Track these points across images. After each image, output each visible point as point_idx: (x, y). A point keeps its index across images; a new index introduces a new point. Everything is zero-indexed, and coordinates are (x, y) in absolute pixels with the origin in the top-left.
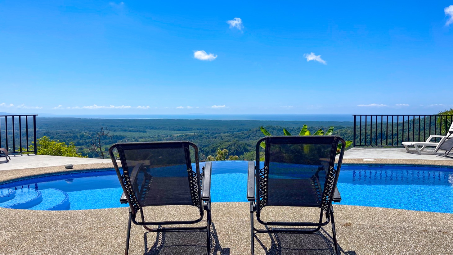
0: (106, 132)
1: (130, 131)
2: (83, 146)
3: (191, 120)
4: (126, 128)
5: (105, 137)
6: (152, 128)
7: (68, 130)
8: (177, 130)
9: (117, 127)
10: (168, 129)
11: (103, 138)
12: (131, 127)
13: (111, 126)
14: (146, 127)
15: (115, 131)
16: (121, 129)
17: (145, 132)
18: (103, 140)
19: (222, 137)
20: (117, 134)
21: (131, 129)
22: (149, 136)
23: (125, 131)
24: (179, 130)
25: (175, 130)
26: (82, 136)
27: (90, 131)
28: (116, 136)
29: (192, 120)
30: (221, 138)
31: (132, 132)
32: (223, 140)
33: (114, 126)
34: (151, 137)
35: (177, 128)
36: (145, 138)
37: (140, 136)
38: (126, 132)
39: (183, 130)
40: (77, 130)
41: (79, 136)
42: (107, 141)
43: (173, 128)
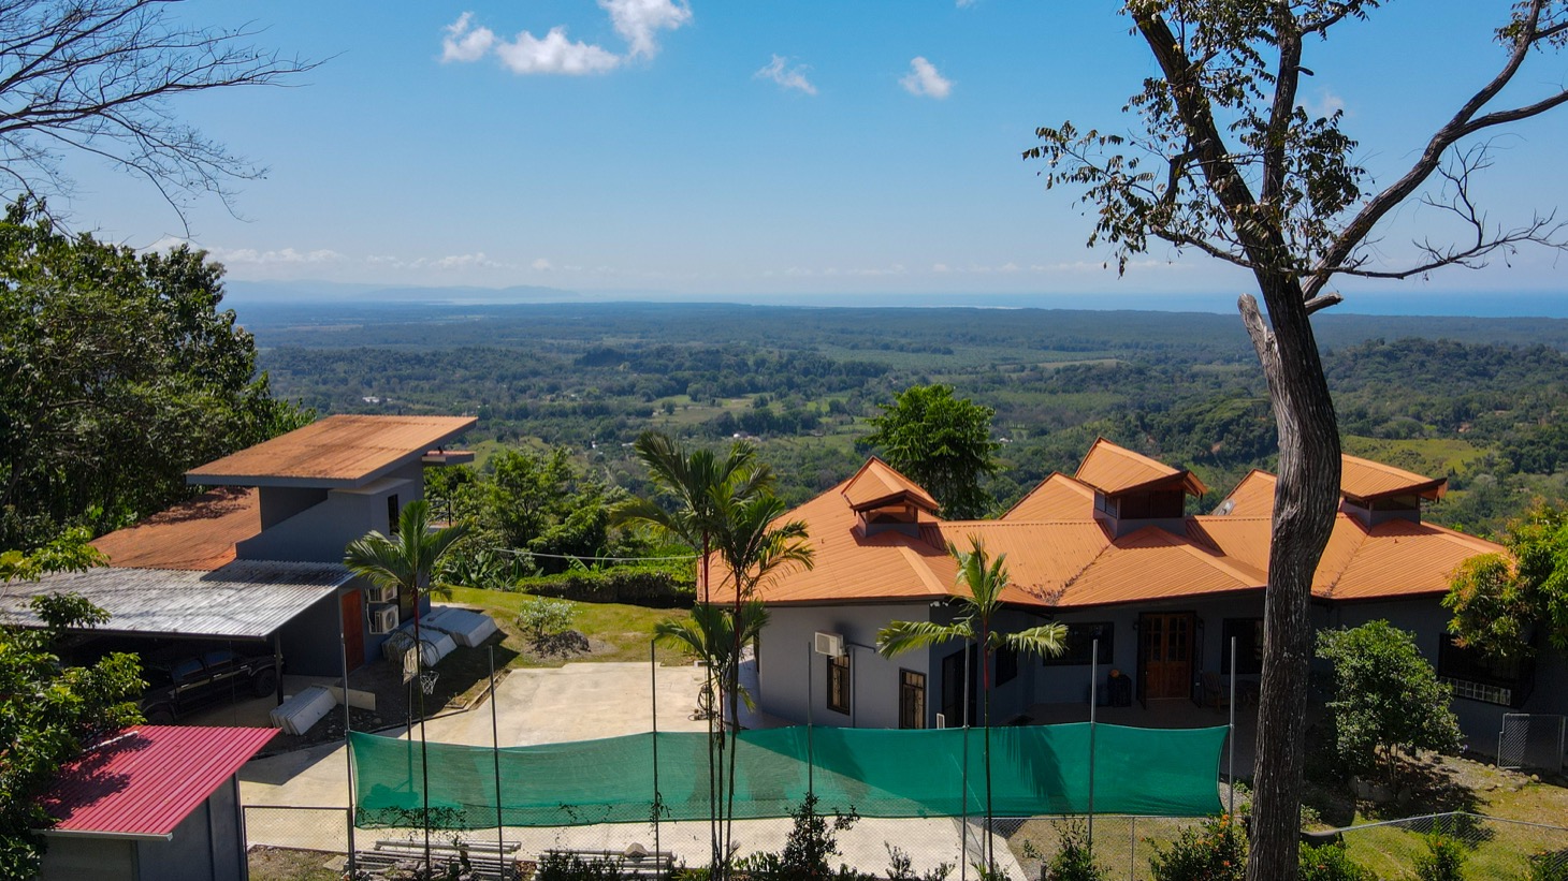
0: (827, 352)
1: (901, 349)
2: (767, 395)
3: (1102, 312)
4: (888, 339)
5: (828, 367)
6: (972, 340)
7: (718, 342)
8: (1054, 349)
9: (861, 333)
10: (1023, 343)
11: (820, 370)
12: (905, 335)
13: (843, 331)
14: (950, 336)
15: (854, 347)
16: (874, 341)
17: (950, 352)
18: (822, 376)
19: (1217, 378)
20: (864, 357)
21: (903, 341)
22: (963, 368)
23: (886, 347)
24: (1062, 348)
25: (1046, 348)
26: (761, 363)
27: (782, 347)
28: (861, 363)
29: (1105, 312)
30: (1213, 379)
31: (907, 351)
32: (1220, 387)
33: (852, 333)
34: (969, 369)
35: (1054, 339)
36: (949, 372)
37: (932, 367)
38: (889, 352)
39: (1074, 350)
40: (743, 343)
41: (750, 363)
42: (835, 379)
43: (1043, 341)
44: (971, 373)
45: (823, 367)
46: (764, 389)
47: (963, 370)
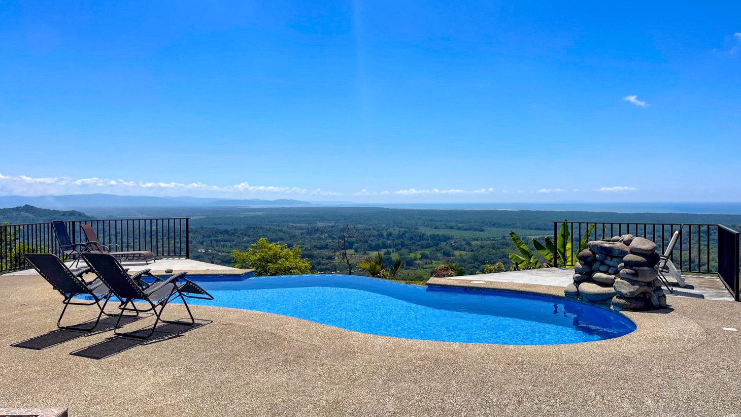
0: (422, 230)
1: (459, 229)
2: (391, 250)
3: (560, 212)
4: (453, 224)
5: (422, 237)
6: (494, 225)
7: (371, 225)
8: (536, 229)
9: (440, 221)
10: (519, 227)
11: (418, 238)
12: (461, 222)
13: (431, 220)
14: (483, 223)
15: (436, 228)
16: (446, 225)
17: (483, 230)
18: (419, 241)
20: (440, 232)
21: (460, 225)
22: (488, 238)
23: (452, 228)
24: (539, 229)
25: (531, 229)
26: (390, 235)
27: (402, 227)
28: (438, 235)
31: (462, 230)
33: (436, 221)
34: (492, 238)
35: (535, 224)
36: (482, 240)
37: (474, 237)
38: (453, 230)
39: (545, 230)
40: (383, 225)
41: (385, 235)
42: (425, 242)
43: (529, 225)
44: (492, 240)
45: (419, 237)
46: (390, 247)
47: (489, 239)
